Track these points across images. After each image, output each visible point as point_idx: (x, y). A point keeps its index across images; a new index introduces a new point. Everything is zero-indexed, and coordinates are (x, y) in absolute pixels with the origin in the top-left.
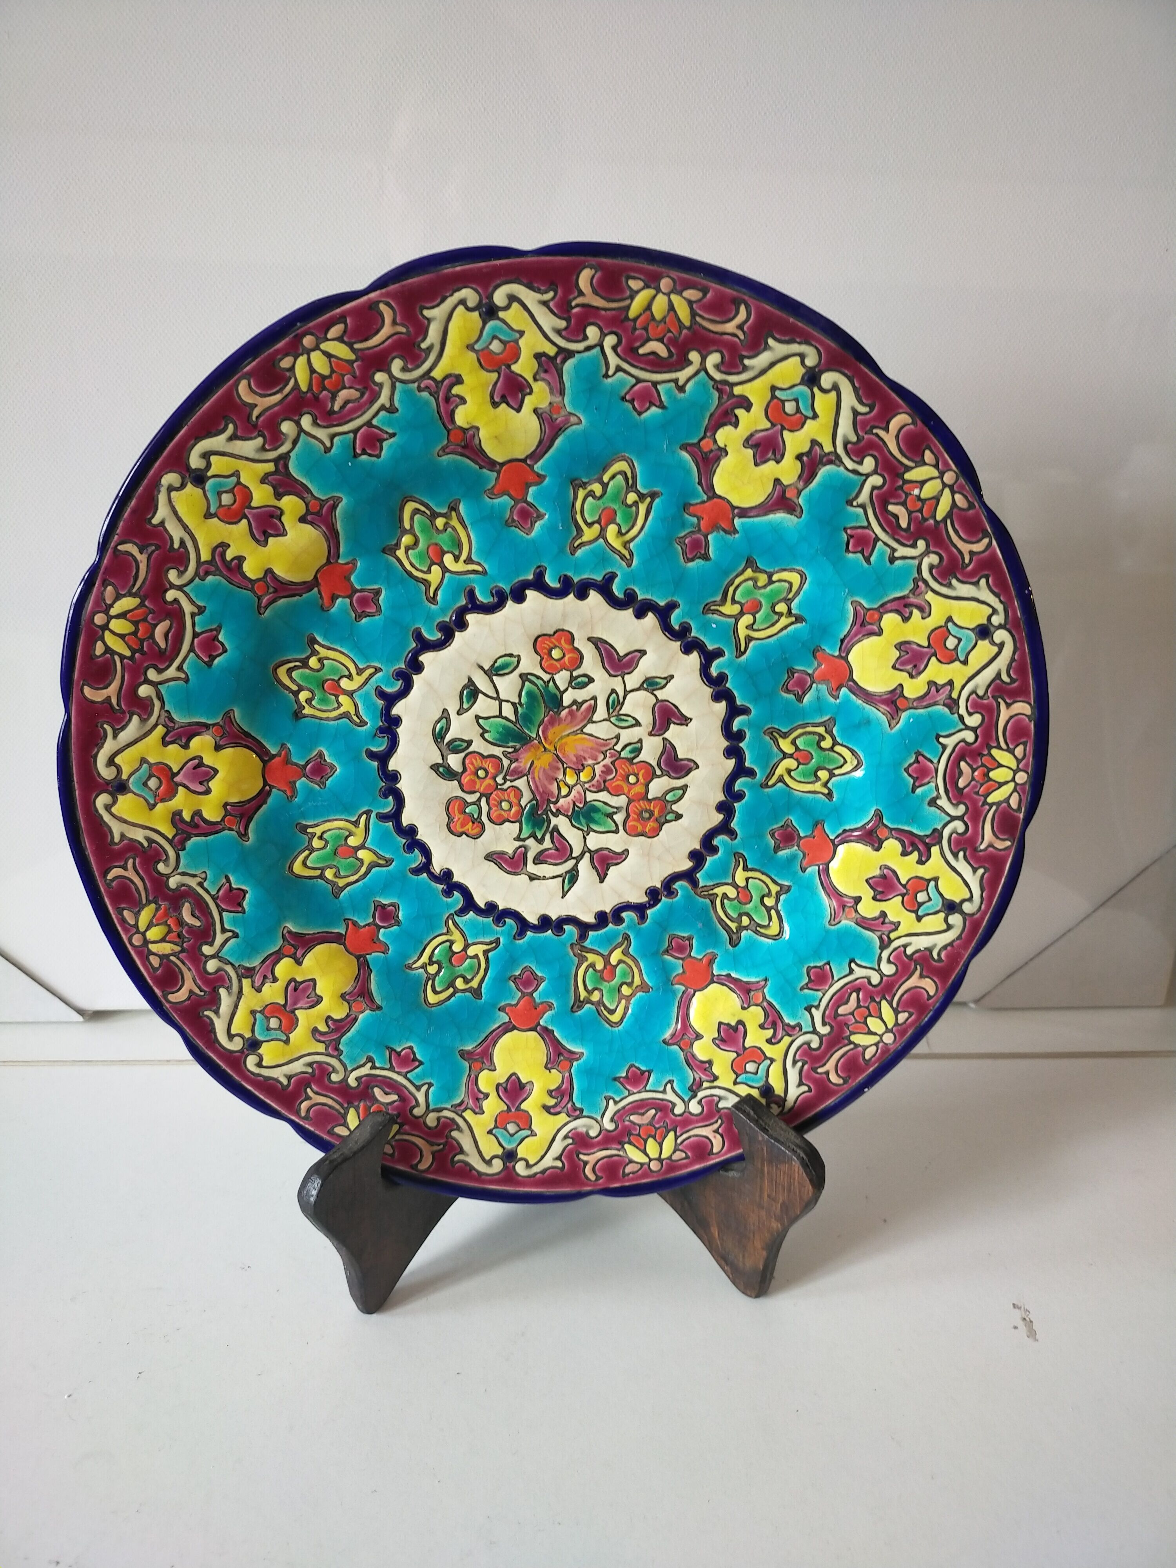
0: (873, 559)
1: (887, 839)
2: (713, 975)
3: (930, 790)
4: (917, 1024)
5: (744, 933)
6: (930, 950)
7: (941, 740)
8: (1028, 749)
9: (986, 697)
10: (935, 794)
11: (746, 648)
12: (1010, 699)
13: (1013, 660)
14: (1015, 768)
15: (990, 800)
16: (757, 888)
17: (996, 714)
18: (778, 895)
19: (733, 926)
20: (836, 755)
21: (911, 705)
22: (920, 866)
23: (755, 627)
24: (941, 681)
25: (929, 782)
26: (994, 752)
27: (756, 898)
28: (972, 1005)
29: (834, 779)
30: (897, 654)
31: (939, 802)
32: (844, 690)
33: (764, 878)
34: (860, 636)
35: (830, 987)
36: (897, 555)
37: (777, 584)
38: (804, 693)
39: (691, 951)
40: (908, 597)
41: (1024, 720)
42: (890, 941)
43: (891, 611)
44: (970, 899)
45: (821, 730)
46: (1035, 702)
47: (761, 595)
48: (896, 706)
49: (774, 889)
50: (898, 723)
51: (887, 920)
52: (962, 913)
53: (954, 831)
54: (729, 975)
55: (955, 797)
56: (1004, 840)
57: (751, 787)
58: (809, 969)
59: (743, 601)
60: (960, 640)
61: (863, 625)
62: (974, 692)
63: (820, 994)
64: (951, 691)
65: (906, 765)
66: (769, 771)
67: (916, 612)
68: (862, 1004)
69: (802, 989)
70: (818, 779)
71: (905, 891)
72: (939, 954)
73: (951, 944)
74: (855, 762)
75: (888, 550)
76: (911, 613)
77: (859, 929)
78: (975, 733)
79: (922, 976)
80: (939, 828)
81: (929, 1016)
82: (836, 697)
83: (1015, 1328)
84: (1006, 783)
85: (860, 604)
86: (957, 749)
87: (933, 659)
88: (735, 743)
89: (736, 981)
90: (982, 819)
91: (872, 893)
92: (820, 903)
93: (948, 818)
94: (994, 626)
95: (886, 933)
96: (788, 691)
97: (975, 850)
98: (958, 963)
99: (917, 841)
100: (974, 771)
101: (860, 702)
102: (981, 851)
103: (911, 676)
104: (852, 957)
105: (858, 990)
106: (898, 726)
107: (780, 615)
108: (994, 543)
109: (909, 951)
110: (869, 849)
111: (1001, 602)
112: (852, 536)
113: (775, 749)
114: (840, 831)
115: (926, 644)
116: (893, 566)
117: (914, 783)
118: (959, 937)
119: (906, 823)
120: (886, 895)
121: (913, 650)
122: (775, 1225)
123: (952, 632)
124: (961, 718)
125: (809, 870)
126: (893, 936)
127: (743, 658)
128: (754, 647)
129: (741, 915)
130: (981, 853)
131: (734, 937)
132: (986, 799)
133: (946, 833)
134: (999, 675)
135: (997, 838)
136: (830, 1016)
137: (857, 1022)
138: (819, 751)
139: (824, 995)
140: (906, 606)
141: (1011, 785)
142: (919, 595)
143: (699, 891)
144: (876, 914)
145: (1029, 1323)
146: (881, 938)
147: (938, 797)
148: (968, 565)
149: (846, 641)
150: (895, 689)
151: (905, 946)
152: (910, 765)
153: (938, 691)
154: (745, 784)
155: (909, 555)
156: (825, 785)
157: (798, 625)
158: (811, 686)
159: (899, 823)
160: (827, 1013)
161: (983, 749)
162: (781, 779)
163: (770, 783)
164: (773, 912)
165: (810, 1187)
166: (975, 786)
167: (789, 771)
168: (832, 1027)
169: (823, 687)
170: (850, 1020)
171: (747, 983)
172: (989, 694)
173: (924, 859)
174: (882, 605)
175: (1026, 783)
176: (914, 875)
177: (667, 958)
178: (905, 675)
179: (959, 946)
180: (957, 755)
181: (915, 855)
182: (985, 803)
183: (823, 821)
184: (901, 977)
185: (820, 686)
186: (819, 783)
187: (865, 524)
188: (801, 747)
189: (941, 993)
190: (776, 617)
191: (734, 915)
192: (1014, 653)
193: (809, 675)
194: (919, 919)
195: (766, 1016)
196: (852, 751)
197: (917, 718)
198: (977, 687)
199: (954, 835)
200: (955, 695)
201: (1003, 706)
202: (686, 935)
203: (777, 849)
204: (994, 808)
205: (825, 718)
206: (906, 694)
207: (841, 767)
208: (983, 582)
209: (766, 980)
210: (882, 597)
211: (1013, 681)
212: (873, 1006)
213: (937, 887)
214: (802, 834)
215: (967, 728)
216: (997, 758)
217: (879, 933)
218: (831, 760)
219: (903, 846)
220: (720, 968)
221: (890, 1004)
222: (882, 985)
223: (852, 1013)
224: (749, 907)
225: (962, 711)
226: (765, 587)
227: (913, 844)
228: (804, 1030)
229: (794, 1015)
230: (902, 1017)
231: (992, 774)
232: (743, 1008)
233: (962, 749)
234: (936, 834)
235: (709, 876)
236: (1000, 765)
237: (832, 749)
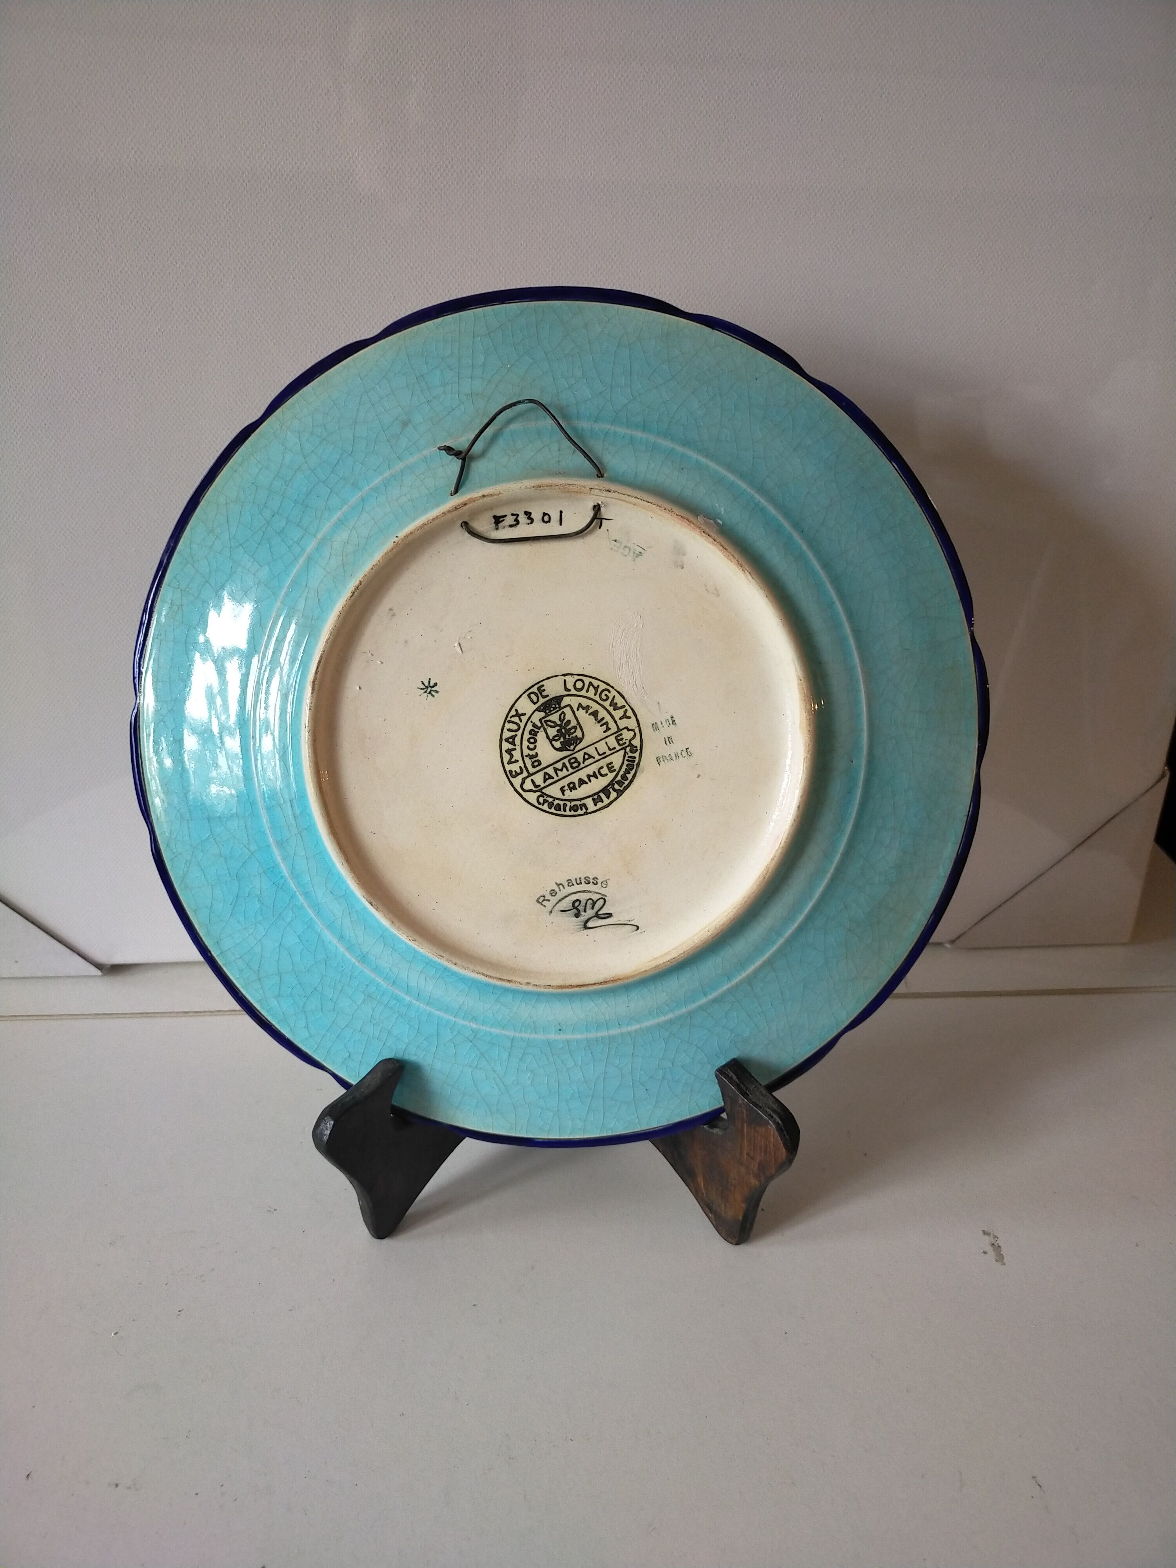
28: (948, 946)
83: (985, 1253)
122: (754, 1182)
145: (997, 1248)
165: (784, 1150)
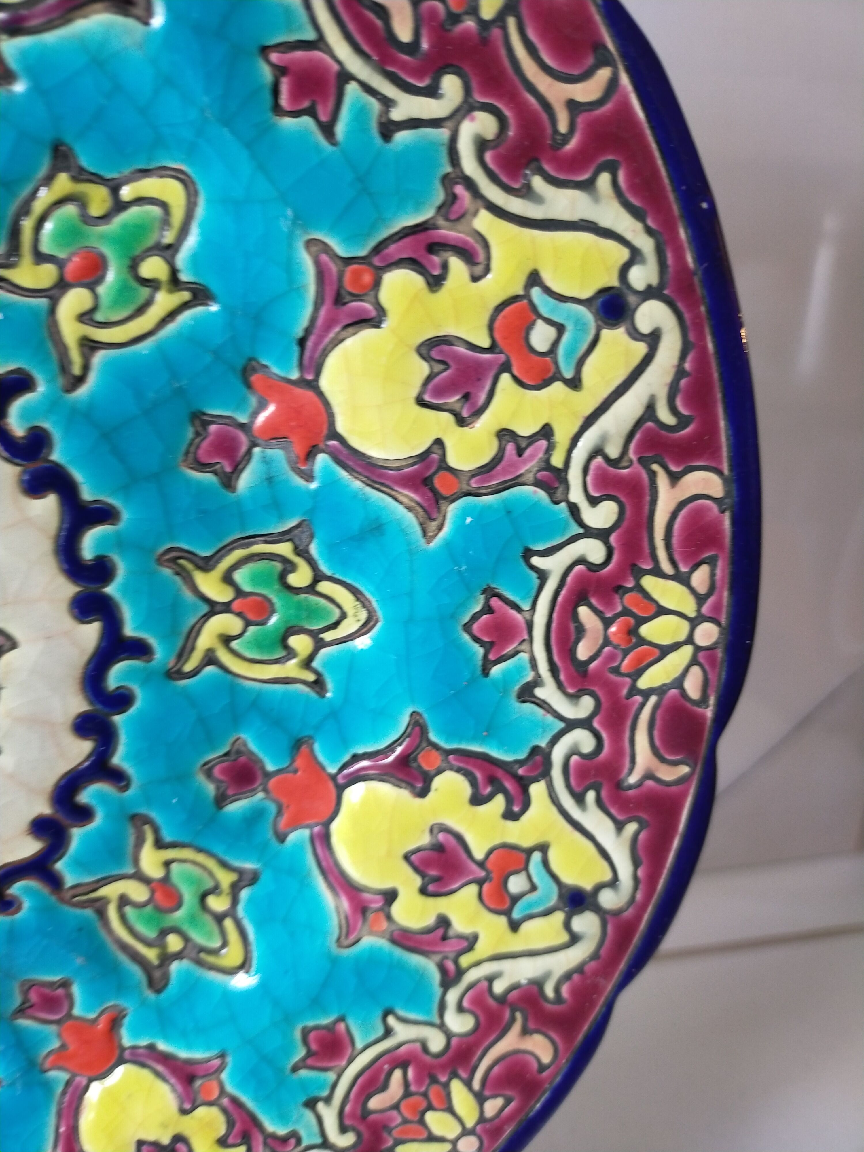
0: (341, 129)
1: (439, 772)
2: (123, 1049)
3: (519, 669)
4: (522, 1117)
5: (175, 967)
6: (538, 984)
7: (536, 561)
8: (718, 572)
9: (624, 464)
10: (530, 676)
11: (86, 367)
12: (678, 463)
13: (680, 373)
14: (692, 614)
15: (644, 682)
16: (191, 880)
17: (648, 498)
18: (235, 889)
19: (151, 954)
20: (323, 601)
21: (465, 488)
22: (510, 824)
23: (99, 317)
24: (525, 429)
25: (516, 653)
26: (649, 582)
27: (189, 897)
29: (324, 651)
30: (423, 369)
31: (539, 693)
32: (322, 460)
33: (201, 858)
34: (337, 329)
35: (351, 1061)
36: (397, 115)
37: (134, 210)
38: (238, 468)
39: (71, 1006)
40: (436, 227)
41: (709, 509)
42: (460, 973)
43: (399, 263)
44: (614, 883)
45: (285, 549)
46: (732, 468)
47: (102, 237)
48: (433, 490)
49: (226, 879)
50: (440, 528)
51: (451, 933)
52: (597, 909)
53: (574, 751)
54: (151, 1047)
55: (572, 681)
56: (675, 763)
57: (147, 679)
58: (306, 1033)
59: (62, 255)
60: (560, 329)
61: (339, 300)
62: (598, 451)
63: (331, 1076)
64: (550, 449)
65: (466, 619)
66: (180, 643)
67: (456, 265)
68: (413, 1088)
69: (295, 1069)
70: (291, 653)
71: (483, 874)
72: (557, 990)
73: (580, 969)
74: (363, 615)
75: (375, 105)
76: (445, 266)
77: (398, 952)
78: (606, 543)
79: (525, 1032)
80: (543, 744)
81: (543, 1099)
82: (309, 477)
84: (675, 646)
85: (326, 249)
86: (569, 579)
87: (505, 378)
88: (92, 587)
89: (166, 1059)
90: (629, 723)
91: (418, 881)
92: (317, 902)
93: (561, 725)
94: (636, 292)
95: (452, 955)
96: (201, 466)
97: (618, 786)
98: (593, 1004)
99: (499, 773)
100: (607, 623)
101: (357, 484)
102: (630, 787)
103: (461, 422)
104: (387, 1004)
105: (403, 1064)
106: (442, 534)
107: (152, 284)
108: (625, 80)
109: (499, 987)
110: (404, 794)
111: (649, 231)
112: (280, 71)
113: (188, 595)
114: (347, 758)
115: (485, 343)
116: (391, 146)
117: (485, 656)
118: (595, 956)
119: (474, 739)
120: (447, 884)
121: (458, 358)
123: (544, 311)
124: (574, 510)
125: (293, 837)
126: (465, 961)
127: (83, 392)
128: (106, 364)
129: (164, 933)
130: (631, 792)
131: (157, 974)
132: (635, 681)
133: (558, 754)
134: (650, 408)
135: (663, 760)
136: (353, 1115)
137: (405, 1121)
138: (286, 594)
139: (339, 1076)
140: (433, 248)
141: (687, 651)
142: (459, 219)
143: (68, 895)
144: (429, 920)
146: (442, 969)
147: (537, 682)
148: (566, 138)
149: (309, 344)
150: (428, 452)
151: (490, 979)
152: (475, 617)
153: (520, 452)
154: (128, 674)
155: (426, 115)
156: (307, 664)
157: (199, 310)
158: (249, 453)
159: (461, 740)
160: (348, 1108)
161: (624, 578)
162: (210, 659)
163: (188, 667)
164: (228, 923)
166: (611, 657)
167: (226, 640)
168: (359, 1135)
169: (277, 454)
170: (391, 1119)
171: (189, 1062)
172: (632, 454)
173: (516, 809)
174: (377, 249)
175: (716, 643)
176: (497, 841)
177: (24, 1023)
178: (446, 417)
179: (596, 973)
180: (571, 592)
181: (499, 802)
182: (634, 690)
183: (310, 738)
184: (486, 1035)
185: (269, 452)
186: (294, 661)
187: (310, 35)
188: (247, 588)
189: (564, 1062)
190: (145, 292)
191: (151, 934)
192: (683, 357)
193: (242, 426)
194: (515, 926)
195: (230, 1124)
196: (355, 592)
197: (480, 515)
198: (604, 438)
199: (575, 758)
200: (557, 460)
201: (662, 481)
202: (55, 978)
203: (221, 801)
204: (653, 699)
205: (292, 523)
206: (453, 461)
207: (335, 625)
208: (604, 180)
209: (222, 1056)
210: (373, 228)
211: (683, 422)
212: (434, 1091)
213: (545, 863)
214: (270, 767)
215: (589, 532)
216: (655, 595)
217: (438, 958)
218: (313, 612)
219: (473, 783)
220: (136, 1033)
221: (468, 1084)
222: (451, 1052)
223: (396, 1107)
224: (179, 916)
225: (576, 495)
226: (105, 218)
227: (491, 780)
228: (305, 1143)
229: (283, 1117)
230: (492, 1107)
231: (646, 630)
232: (184, 1112)
233: (580, 579)
234: (538, 758)
235: (80, 864)
236: (662, 611)
237: (311, 589)
